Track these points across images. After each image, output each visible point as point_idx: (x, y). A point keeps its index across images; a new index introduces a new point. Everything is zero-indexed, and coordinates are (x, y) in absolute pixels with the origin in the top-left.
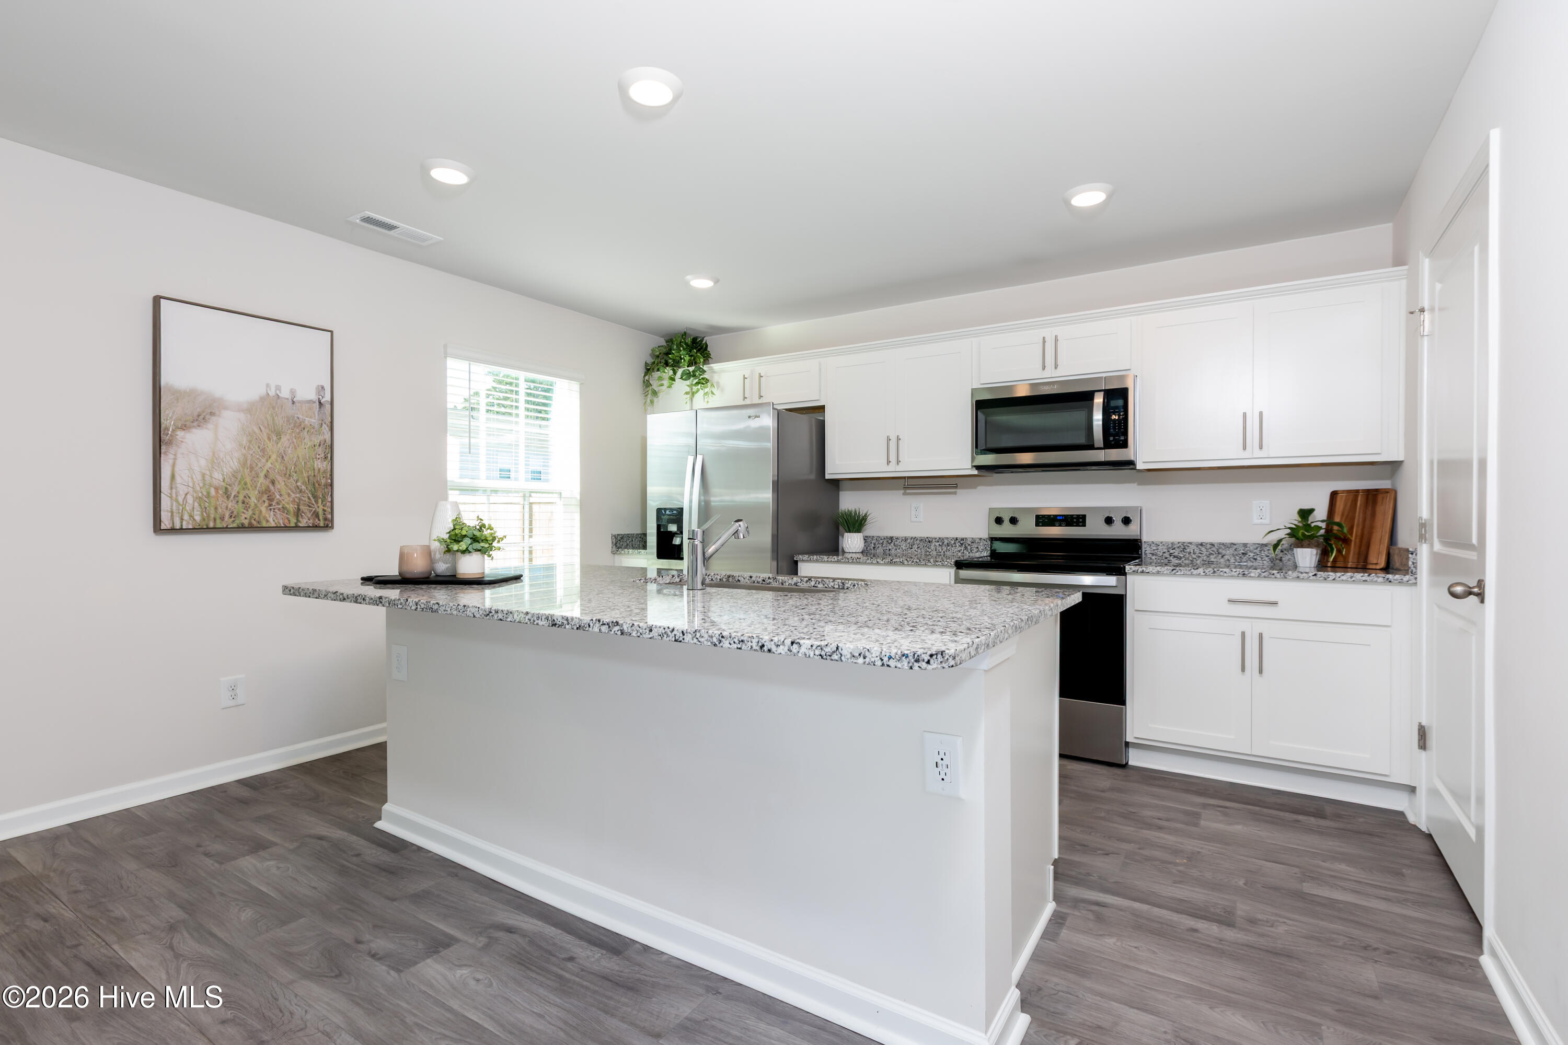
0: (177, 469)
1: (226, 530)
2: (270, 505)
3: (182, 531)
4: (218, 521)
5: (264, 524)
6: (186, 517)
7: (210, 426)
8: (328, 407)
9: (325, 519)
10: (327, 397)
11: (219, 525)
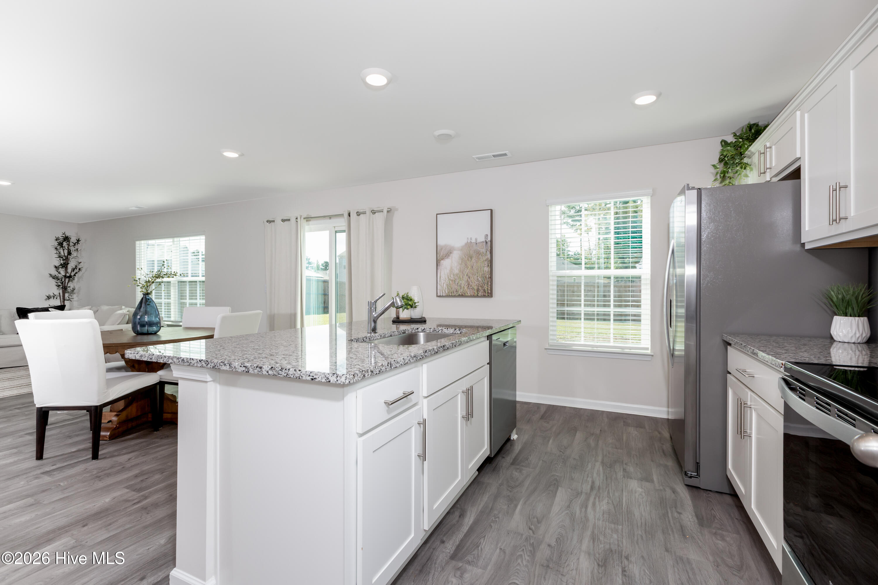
0: (441, 274)
1: (455, 296)
2: (468, 287)
3: (442, 296)
4: (452, 293)
5: (466, 294)
6: (444, 292)
7: (450, 257)
8: (489, 243)
9: (488, 293)
10: (489, 239)
11: (453, 295)
